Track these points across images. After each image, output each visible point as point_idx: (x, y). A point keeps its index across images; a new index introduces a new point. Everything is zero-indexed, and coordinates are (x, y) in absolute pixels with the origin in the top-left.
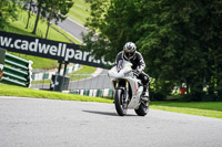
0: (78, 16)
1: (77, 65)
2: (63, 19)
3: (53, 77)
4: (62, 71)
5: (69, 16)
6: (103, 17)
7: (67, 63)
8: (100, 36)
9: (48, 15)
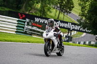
0: (76, 12)
1: (75, 32)
2: (70, 13)
3: (66, 36)
4: (69, 34)
5: (72, 12)
6: (86, 12)
7: (71, 31)
8: (85, 20)
9: (64, 11)
